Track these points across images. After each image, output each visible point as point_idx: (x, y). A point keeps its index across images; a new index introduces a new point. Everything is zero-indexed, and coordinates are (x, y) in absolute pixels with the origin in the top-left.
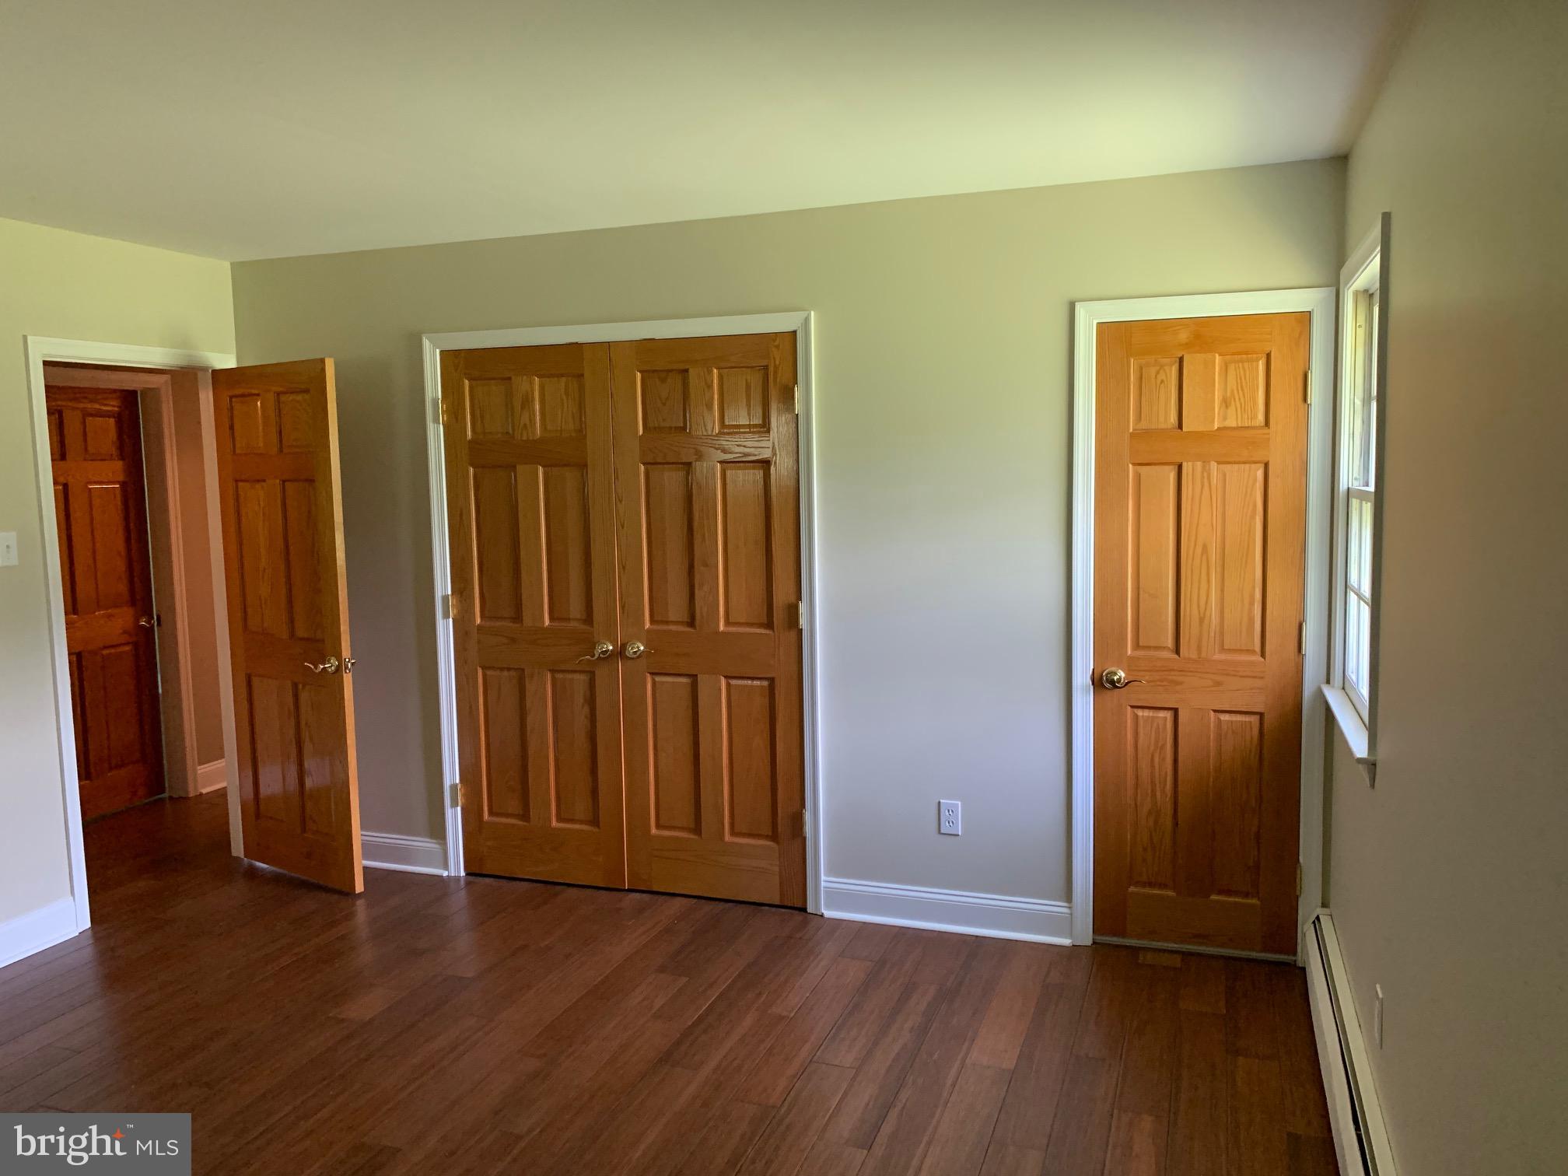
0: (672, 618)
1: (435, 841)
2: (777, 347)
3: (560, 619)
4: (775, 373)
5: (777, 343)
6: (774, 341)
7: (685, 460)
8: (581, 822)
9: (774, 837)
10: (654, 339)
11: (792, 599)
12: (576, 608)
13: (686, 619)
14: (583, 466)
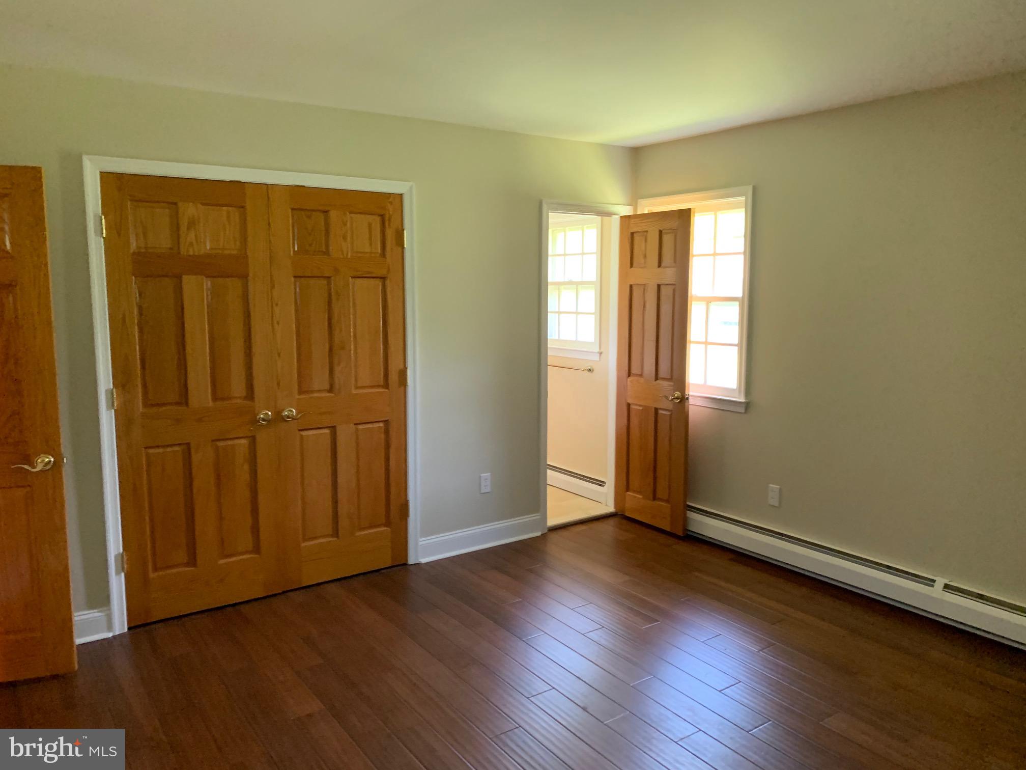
0: (316, 386)
1: (95, 611)
2: (391, 203)
3: (223, 399)
4: (390, 220)
5: (391, 200)
6: (389, 198)
7: (327, 275)
8: (246, 552)
9: (388, 523)
10: (304, 186)
11: (402, 367)
12: (238, 388)
13: (327, 387)
14: (244, 277)
